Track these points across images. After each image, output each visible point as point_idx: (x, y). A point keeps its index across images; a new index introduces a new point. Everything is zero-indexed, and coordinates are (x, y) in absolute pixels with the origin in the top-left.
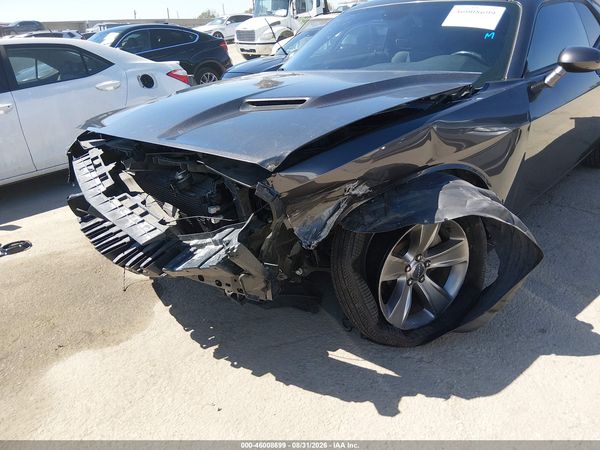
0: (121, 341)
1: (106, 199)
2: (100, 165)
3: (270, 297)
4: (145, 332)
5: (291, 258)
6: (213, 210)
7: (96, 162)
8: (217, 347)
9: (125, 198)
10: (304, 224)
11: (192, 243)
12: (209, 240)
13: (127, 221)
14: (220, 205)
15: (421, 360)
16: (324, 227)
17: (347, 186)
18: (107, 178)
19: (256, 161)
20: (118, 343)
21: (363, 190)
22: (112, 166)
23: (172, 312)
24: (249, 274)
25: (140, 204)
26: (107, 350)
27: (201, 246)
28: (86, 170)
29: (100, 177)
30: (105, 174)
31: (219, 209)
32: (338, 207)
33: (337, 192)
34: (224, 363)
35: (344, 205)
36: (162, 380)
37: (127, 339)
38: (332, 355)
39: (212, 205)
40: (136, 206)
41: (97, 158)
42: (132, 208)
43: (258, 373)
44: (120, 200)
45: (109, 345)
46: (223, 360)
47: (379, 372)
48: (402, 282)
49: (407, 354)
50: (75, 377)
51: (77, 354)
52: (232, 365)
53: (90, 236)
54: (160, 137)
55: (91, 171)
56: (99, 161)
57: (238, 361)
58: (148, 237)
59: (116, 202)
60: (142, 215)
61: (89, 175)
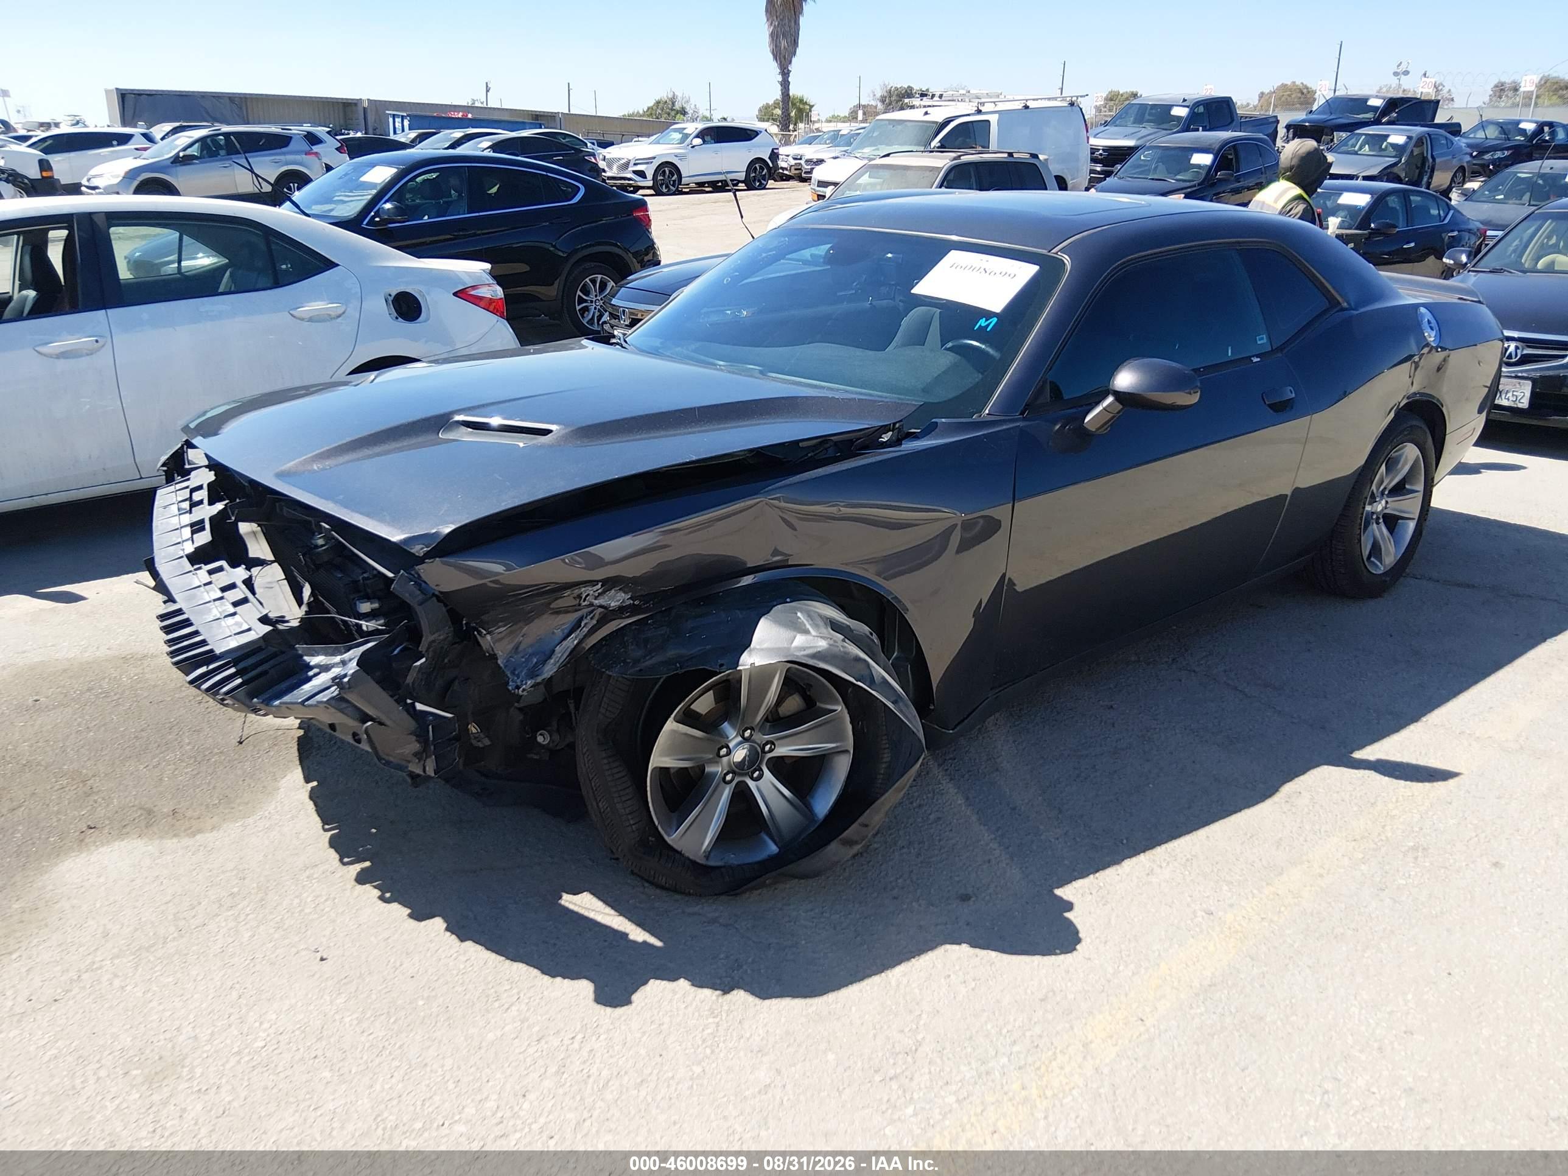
0: (200, 831)
1: (188, 566)
2: (201, 502)
3: (430, 772)
4: (251, 820)
5: (520, 709)
6: (365, 607)
7: (197, 496)
8: (367, 864)
9: (220, 569)
10: (516, 648)
11: (314, 660)
12: (338, 659)
13: (210, 610)
14: (379, 599)
15: (714, 921)
16: (550, 657)
17: (585, 591)
18: (203, 529)
19: (396, 536)
20: (194, 835)
21: (616, 599)
22: (220, 506)
23: (313, 796)
24: (381, 724)
25: (240, 584)
26: (170, 843)
27: (326, 668)
28: (174, 508)
29: (192, 525)
30: (202, 521)
31: (376, 605)
32: (577, 625)
33: (567, 599)
34: (370, 892)
35: (589, 623)
36: (245, 903)
37: (213, 829)
38: (569, 901)
39: (368, 598)
40: (233, 586)
41: (200, 488)
42: (224, 589)
43: (418, 915)
44: (211, 572)
45: (175, 836)
46: (368, 887)
47: (632, 937)
48: (714, 774)
49: (696, 909)
50: (102, 880)
51: (117, 843)
52: (382, 898)
53: (167, 630)
54: (281, 475)
55: (181, 512)
56: (202, 495)
57: (392, 892)
58: (234, 643)
59: (202, 575)
60: (236, 604)
61: (175, 520)
